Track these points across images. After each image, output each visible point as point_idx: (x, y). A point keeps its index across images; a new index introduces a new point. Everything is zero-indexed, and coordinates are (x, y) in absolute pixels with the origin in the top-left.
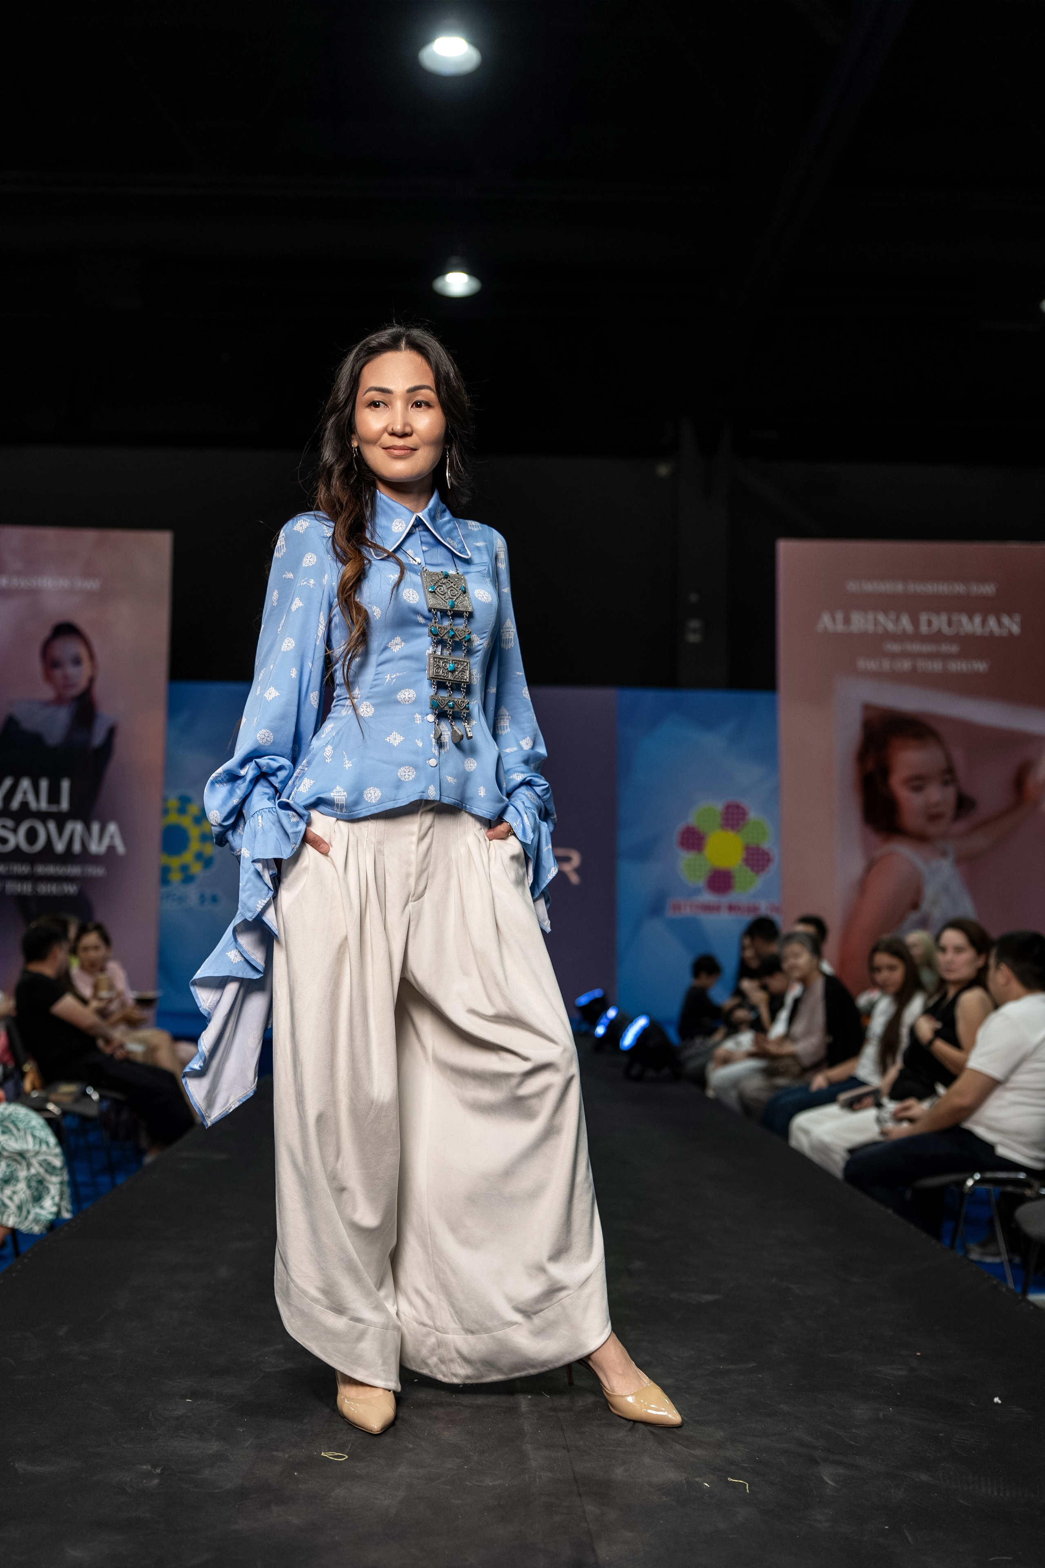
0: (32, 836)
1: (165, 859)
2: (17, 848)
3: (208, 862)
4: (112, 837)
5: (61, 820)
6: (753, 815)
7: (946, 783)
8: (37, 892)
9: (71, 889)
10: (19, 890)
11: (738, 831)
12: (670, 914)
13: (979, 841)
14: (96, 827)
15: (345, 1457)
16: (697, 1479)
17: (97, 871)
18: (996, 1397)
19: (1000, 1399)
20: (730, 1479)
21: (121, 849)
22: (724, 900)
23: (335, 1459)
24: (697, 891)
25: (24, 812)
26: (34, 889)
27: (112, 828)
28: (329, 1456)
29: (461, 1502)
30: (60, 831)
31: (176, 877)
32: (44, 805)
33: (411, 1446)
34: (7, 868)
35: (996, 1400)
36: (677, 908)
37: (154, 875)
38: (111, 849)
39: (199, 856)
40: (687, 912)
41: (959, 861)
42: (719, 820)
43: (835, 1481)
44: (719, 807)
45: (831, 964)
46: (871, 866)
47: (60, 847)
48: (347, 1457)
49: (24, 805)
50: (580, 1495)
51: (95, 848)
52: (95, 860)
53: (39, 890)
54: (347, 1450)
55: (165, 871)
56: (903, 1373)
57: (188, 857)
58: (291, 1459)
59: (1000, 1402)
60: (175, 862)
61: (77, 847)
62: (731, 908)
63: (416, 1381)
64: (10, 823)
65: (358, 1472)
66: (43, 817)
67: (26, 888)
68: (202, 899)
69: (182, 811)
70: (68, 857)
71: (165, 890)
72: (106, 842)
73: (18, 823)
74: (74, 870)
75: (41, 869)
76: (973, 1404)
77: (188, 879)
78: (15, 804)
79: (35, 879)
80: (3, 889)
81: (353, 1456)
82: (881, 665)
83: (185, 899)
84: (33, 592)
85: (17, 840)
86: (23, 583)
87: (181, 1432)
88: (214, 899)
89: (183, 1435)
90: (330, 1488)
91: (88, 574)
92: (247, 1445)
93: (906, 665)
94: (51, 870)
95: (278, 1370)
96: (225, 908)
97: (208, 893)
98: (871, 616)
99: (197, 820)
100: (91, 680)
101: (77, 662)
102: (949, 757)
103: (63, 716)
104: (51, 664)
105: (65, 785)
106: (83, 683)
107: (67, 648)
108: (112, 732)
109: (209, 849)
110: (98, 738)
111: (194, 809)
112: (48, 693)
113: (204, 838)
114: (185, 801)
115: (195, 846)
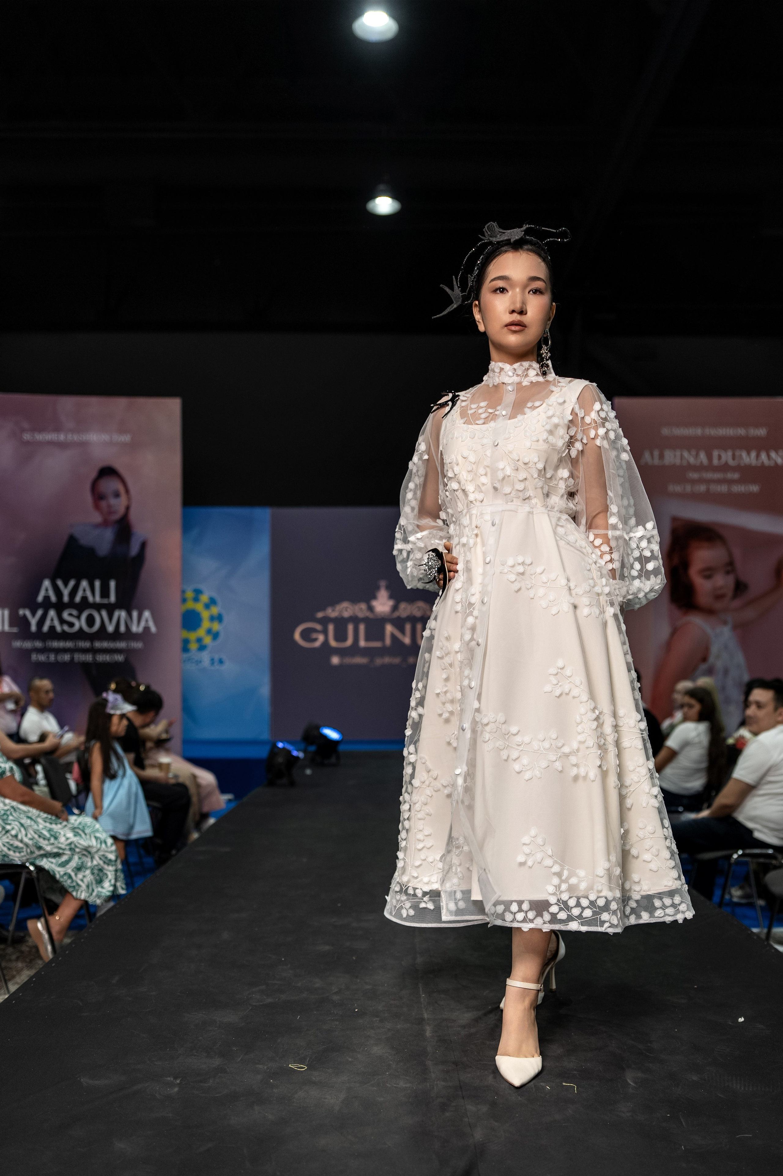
0: (90, 621)
1: (185, 634)
2: (81, 629)
3: (215, 636)
4: (147, 621)
5: (111, 609)
7: (728, 573)
8: (96, 660)
9: (120, 658)
10: (83, 659)
13: (750, 614)
14: (135, 614)
15: (305, 1068)
16: (542, 1084)
17: (138, 645)
20: (562, 1084)
21: (153, 629)
23: (298, 1069)
25: (85, 604)
26: (94, 658)
27: (147, 614)
28: (294, 1067)
29: (383, 1099)
30: (110, 617)
31: (193, 646)
32: (98, 599)
33: (350, 1060)
34: (74, 644)
37: (177, 646)
38: (147, 629)
39: (209, 631)
41: (735, 627)
47: (110, 628)
49: (84, 599)
50: (463, 1097)
51: (134, 629)
52: (135, 637)
54: (307, 1063)
55: (186, 642)
57: (201, 632)
58: (268, 1070)
60: (192, 636)
61: (122, 629)
63: (356, 1010)
64: (75, 612)
65: (314, 1079)
66: (98, 607)
67: (88, 658)
68: (212, 660)
69: (196, 600)
70: (116, 635)
71: (186, 656)
72: (143, 624)
73: (80, 612)
74: (122, 645)
75: (98, 644)
77: (202, 648)
78: (78, 599)
79: (94, 651)
80: (72, 659)
81: (310, 1067)
82: (684, 488)
83: (200, 662)
84: (84, 445)
85: (80, 624)
86: (76, 438)
87: (194, 1051)
88: (221, 662)
89: (195, 1053)
90: (294, 1091)
91: (122, 431)
92: (239, 1060)
93: (702, 488)
94: (105, 644)
95: (261, 1004)
96: (229, 668)
97: (216, 657)
98: (678, 453)
99: (207, 606)
100: (128, 508)
101: (117, 495)
102: (730, 554)
103: (109, 534)
104: (98, 497)
105: (112, 584)
106: (122, 511)
107: (110, 485)
108: (143, 545)
109: (216, 627)
110: (134, 550)
111: (204, 598)
112: (97, 518)
113: (212, 619)
114: (198, 592)
115: (206, 624)
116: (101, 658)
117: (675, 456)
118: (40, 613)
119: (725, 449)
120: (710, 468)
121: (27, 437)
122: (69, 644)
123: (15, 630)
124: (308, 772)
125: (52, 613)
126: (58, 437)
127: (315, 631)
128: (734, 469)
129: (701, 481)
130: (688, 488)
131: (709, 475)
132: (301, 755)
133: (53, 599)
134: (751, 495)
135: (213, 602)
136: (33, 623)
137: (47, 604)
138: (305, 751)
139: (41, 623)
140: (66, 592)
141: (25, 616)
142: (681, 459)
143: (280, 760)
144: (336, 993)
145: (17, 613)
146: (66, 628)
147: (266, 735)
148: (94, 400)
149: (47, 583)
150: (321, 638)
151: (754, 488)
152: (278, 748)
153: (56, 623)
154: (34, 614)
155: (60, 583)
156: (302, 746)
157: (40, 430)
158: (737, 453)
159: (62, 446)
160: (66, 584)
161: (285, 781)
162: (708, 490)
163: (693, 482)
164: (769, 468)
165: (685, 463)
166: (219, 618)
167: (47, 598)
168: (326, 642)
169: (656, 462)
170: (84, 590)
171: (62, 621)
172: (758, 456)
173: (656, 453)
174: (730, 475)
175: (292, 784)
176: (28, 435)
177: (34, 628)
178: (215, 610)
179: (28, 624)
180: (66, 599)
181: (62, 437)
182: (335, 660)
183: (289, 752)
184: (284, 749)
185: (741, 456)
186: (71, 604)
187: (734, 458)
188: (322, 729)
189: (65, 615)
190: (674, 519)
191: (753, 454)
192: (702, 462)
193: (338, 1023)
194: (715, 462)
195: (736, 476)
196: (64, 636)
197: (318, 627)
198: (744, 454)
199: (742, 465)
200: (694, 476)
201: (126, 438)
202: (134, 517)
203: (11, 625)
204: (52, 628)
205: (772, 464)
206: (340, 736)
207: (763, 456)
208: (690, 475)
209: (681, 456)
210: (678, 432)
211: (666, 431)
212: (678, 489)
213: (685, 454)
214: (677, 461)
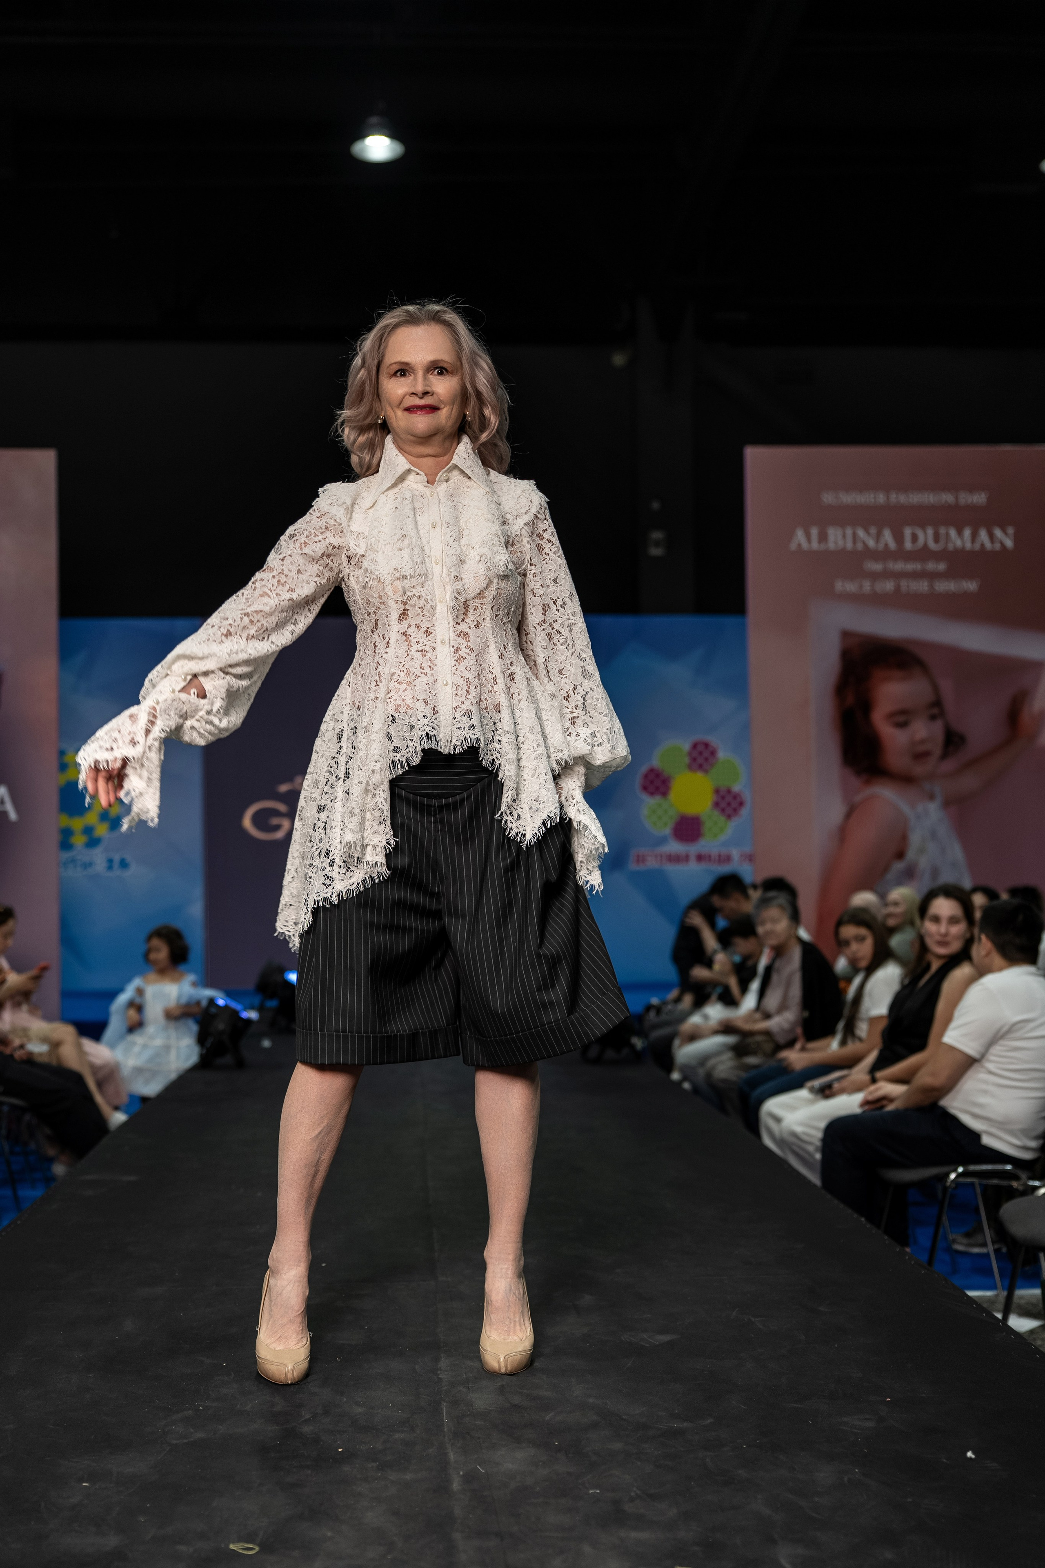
1: (65, 821)
3: (117, 823)
4: (2, 802)
6: (721, 755)
7: (933, 718)
11: (706, 772)
12: (633, 866)
13: (969, 782)
15: (255, 1549)
18: (968, 1451)
19: (974, 1453)
21: (13, 815)
22: (693, 849)
23: (246, 1551)
24: (662, 840)
27: (2, 791)
28: (238, 1548)
31: (79, 840)
33: (329, 1534)
35: (970, 1454)
36: (640, 859)
37: (53, 839)
38: (3, 815)
39: (104, 816)
40: (651, 863)
41: (947, 804)
42: (687, 760)
44: (686, 746)
45: (808, 930)
46: (851, 812)
48: (257, 1549)
54: (258, 1540)
55: (66, 834)
56: (870, 1424)
57: (91, 818)
58: (198, 1553)
59: (973, 1456)
60: (76, 824)
62: (700, 858)
63: (340, 1450)
68: (110, 862)
71: (66, 855)
76: (945, 1461)
77: (93, 842)
81: (266, 1548)
82: (861, 587)
83: (91, 865)
87: (75, 1524)
88: (124, 864)
89: (77, 1528)
92: (152, 1536)
93: (889, 586)
95: (186, 1441)
96: (137, 874)
97: (116, 857)
98: (849, 531)
102: (936, 688)
117: (844, 536)
119: (923, 527)
120: (902, 554)
124: (266, 1043)
127: (276, 813)
128: (937, 556)
129: (886, 575)
130: (867, 586)
131: (899, 566)
132: (253, 1015)
134: (966, 594)
138: (260, 1009)
142: (855, 541)
143: (222, 1026)
144: (307, 1421)
150: (287, 825)
151: (971, 586)
152: (219, 1008)
156: (257, 1000)
158: (942, 531)
161: (228, 1059)
162: (898, 589)
163: (874, 576)
164: (993, 553)
165: (860, 546)
169: (815, 545)
172: (974, 536)
173: (814, 532)
174: (931, 566)
175: (240, 1064)
183: (235, 1013)
184: (227, 1007)
185: (947, 534)
187: (937, 539)
188: (288, 974)
190: (846, 635)
191: (967, 533)
192: (886, 545)
193: (309, 1472)
194: (908, 545)
195: (942, 567)
197: (282, 807)
198: (953, 533)
199: (950, 547)
200: (878, 567)
205: (997, 547)
207: (983, 535)
208: (869, 565)
209: (855, 535)
210: (848, 498)
211: (828, 498)
212: (851, 587)
213: (861, 533)
214: (849, 545)
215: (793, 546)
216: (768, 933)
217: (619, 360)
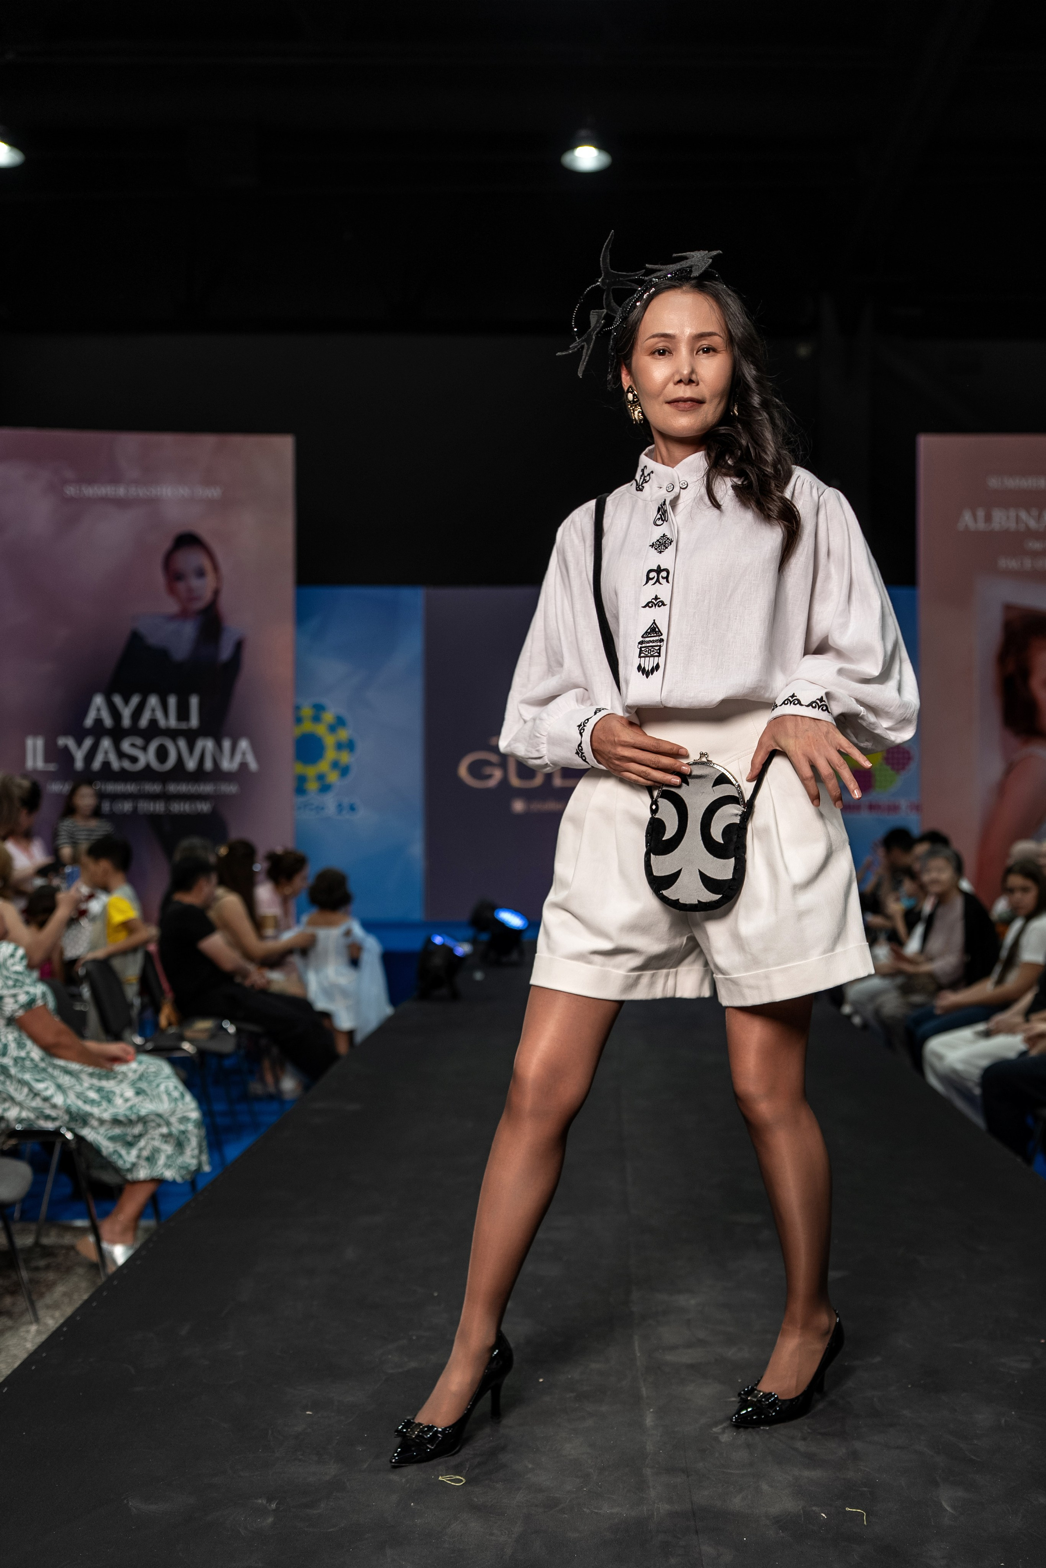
0: (162, 754)
1: (300, 768)
2: (148, 767)
3: (344, 771)
4: (244, 754)
5: (191, 737)
8: (170, 811)
9: (204, 807)
10: (152, 809)
14: (227, 744)
15: (464, 1480)
16: (814, 1508)
17: (231, 789)
20: (848, 1509)
21: (253, 765)
22: (867, 798)
23: (452, 1484)
25: (153, 731)
26: (167, 808)
27: (244, 744)
28: (447, 1480)
29: (577, 1535)
30: (191, 748)
31: (312, 786)
32: (173, 723)
33: (531, 1466)
34: (139, 788)
37: (288, 785)
38: (244, 765)
39: (335, 765)
43: (954, 1507)
45: (970, 882)
47: (191, 764)
49: (153, 722)
50: (697, 1532)
51: (226, 765)
52: (227, 777)
53: (172, 809)
54: (464, 1474)
55: (301, 781)
56: (1026, 1366)
57: (323, 766)
58: (408, 1485)
60: (311, 771)
61: (208, 765)
62: (874, 807)
63: (541, 1380)
64: (139, 741)
65: (476, 1500)
66: (173, 734)
67: (159, 807)
68: (340, 807)
69: (316, 719)
70: (200, 775)
71: (301, 799)
72: (238, 759)
73: (148, 741)
74: (207, 788)
75: (172, 788)
77: (325, 788)
78: (144, 722)
79: (167, 797)
80: (135, 809)
81: (471, 1478)
82: (1023, 564)
83: (323, 809)
84: (153, 502)
85: (147, 758)
86: (141, 492)
87: (299, 1453)
88: (352, 808)
89: (300, 1457)
90: (445, 1522)
91: (208, 482)
92: (365, 1466)
94: (184, 788)
95: (400, 1370)
96: (363, 816)
97: (346, 801)
98: (1012, 513)
99: (332, 729)
100: (216, 593)
101: (201, 573)
103: (189, 630)
104: (174, 576)
105: (194, 701)
106: (208, 595)
107: (190, 559)
108: (239, 646)
109: (345, 758)
110: (226, 652)
111: (329, 717)
112: (172, 606)
113: (340, 746)
114: (319, 709)
115: (331, 754)
116: (178, 807)
117: (1008, 518)
118: (88, 743)
121: (71, 491)
122: (131, 788)
123: (52, 767)
124: (478, 976)
125: (106, 743)
126: (116, 491)
127: (488, 763)
130: (1028, 563)
132: (466, 949)
133: (108, 722)
135: (340, 722)
136: (79, 756)
137: (98, 731)
138: (473, 942)
139: (90, 756)
140: (126, 713)
141: (66, 749)
142: (1017, 523)
143: (437, 961)
145: (55, 744)
146: (127, 764)
147: (417, 914)
148: (167, 440)
149: (98, 700)
150: (498, 774)
152: (435, 944)
153: (113, 758)
154: (79, 743)
155: (118, 700)
156: (470, 933)
157: (91, 481)
159: (121, 503)
160: (126, 701)
161: (445, 991)
163: (1036, 555)
165: (1022, 528)
166: (349, 746)
167: (99, 722)
168: (505, 781)
169: (981, 525)
170: (153, 710)
171: (121, 755)
173: (981, 513)
175: (455, 996)
176: (72, 489)
177: (79, 764)
178: (343, 734)
179: (71, 758)
180: (126, 722)
181: (121, 491)
182: (518, 806)
183: (449, 951)
184: (443, 946)
186: (135, 730)
188: (498, 914)
189: (126, 746)
190: (1008, 608)
196: (124, 776)
197: (494, 758)
200: (1039, 546)
201: (214, 493)
202: (226, 604)
203: (47, 759)
204: (106, 764)
206: (524, 922)
208: (1031, 544)
209: (1018, 517)
210: (1013, 483)
211: (994, 482)
212: (1013, 564)
213: (1023, 515)
214: (1012, 525)
215: (961, 526)
216: (935, 882)
217: (803, 351)
